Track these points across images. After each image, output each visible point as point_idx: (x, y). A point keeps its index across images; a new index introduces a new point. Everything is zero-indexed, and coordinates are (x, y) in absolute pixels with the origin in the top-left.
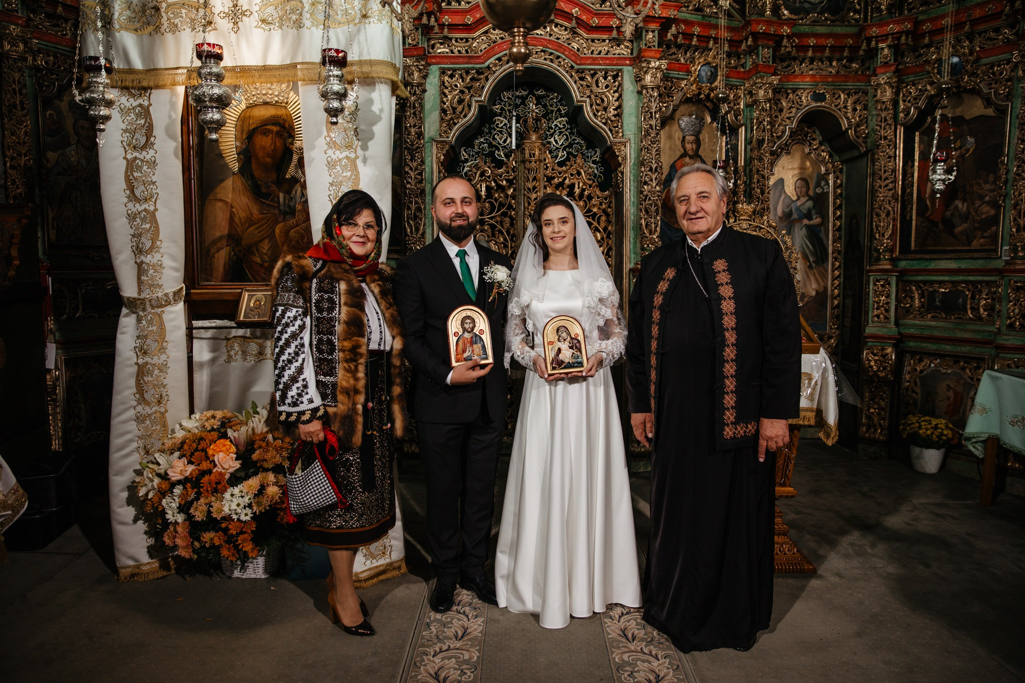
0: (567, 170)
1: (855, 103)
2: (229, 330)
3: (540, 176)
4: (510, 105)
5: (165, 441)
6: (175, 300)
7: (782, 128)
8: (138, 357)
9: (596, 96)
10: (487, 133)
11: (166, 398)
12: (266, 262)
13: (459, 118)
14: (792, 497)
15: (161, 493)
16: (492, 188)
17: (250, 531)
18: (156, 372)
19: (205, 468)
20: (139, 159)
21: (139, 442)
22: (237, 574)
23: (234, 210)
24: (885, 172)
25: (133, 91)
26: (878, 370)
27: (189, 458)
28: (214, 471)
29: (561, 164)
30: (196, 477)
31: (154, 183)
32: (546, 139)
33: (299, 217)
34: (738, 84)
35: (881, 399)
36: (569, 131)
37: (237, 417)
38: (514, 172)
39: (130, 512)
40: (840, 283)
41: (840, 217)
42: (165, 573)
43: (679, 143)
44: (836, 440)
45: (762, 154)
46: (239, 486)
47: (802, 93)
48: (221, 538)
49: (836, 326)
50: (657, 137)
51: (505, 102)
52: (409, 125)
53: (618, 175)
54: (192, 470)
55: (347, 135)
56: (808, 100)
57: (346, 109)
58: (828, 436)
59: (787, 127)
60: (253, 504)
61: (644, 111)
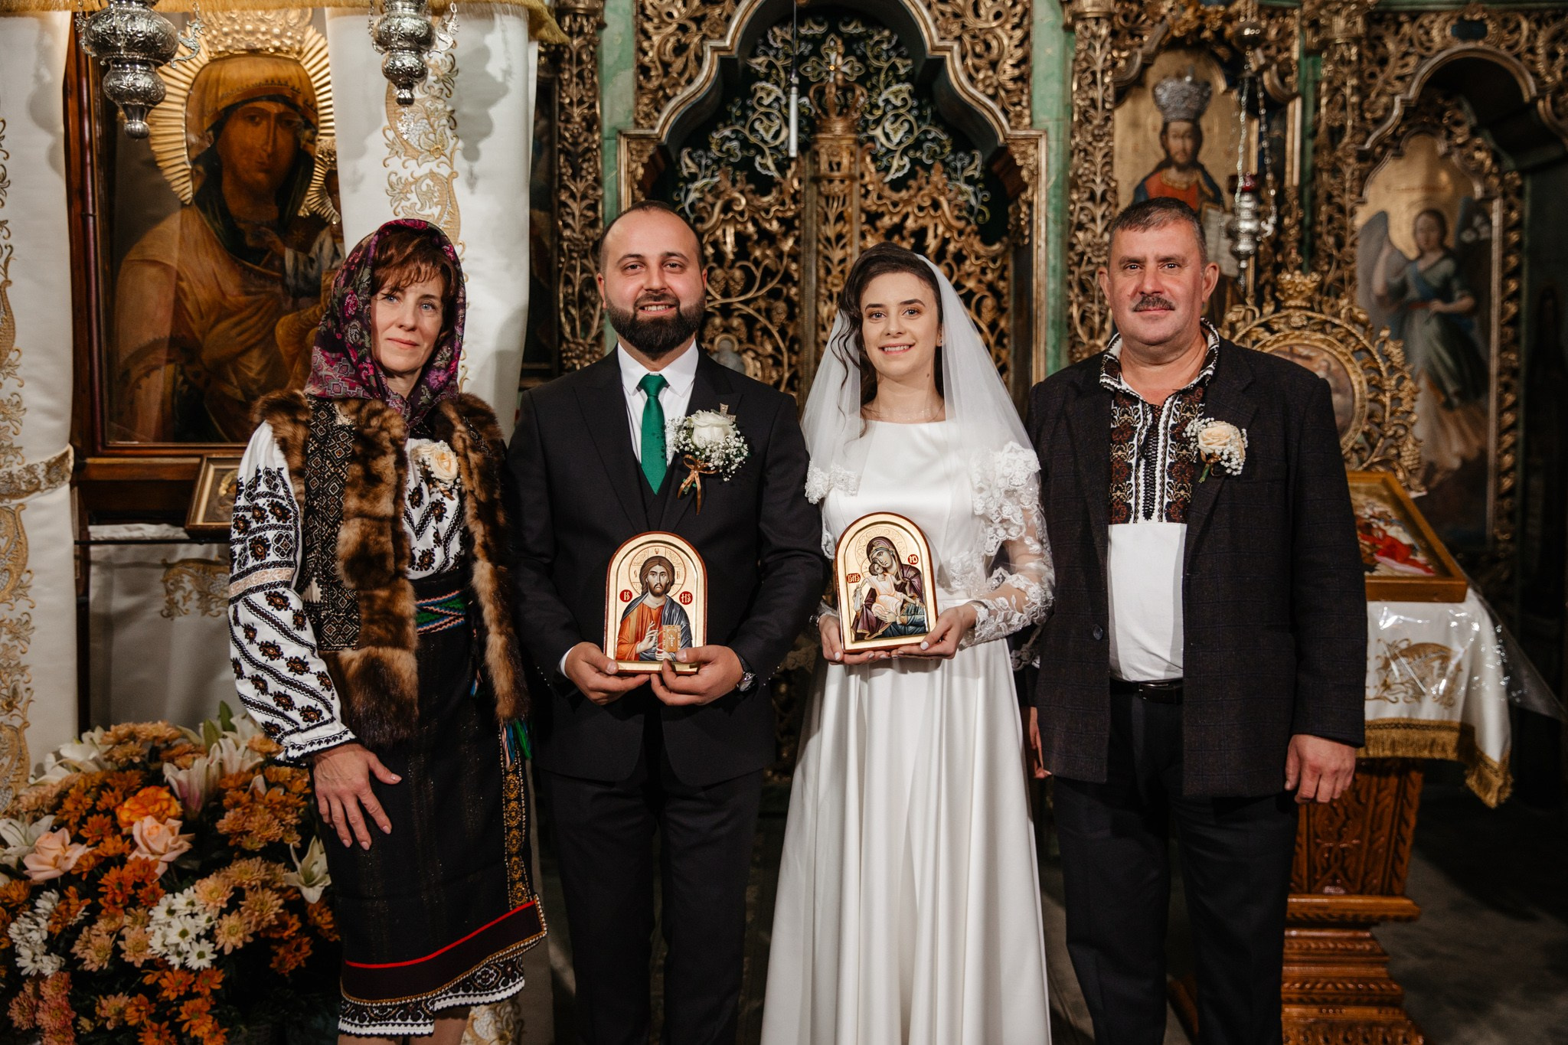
0: (911, 197)
1: (1554, 39)
2: (171, 546)
3: (852, 210)
4: (787, 56)
5: (22, 792)
6: (50, 481)
7: (1384, 100)
9: (974, 37)
10: (738, 118)
11: (26, 696)
13: (676, 85)
14: (1409, 919)
15: (8, 910)
16: (749, 237)
17: (207, 992)
19: (111, 852)
23: (184, 285)
27: (74, 829)
28: (131, 857)
29: (897, 185)
30: (91, 874)
31: (2, 224)
32: (865, 130)
36: (915, 112)
37: (184, 736)
38: (795, 200)
40: (1516, 438)
41: (1515, 296)
43: (1154, 137)
44: (1507, 794)
45: (1339, 159)
46: (186, 891)
47: (1432, 22)
48: (142, 1008)
49: (1506, 537)
50: (1105, 125)
51: (777, 49)
52: (567, 101)
53: (1019, 208)
54: (82, 857)
55: (432, 126)
56: (1444, 37)
57: (430, 71)
58: (1486, 786)
59: (1397, 99)
60: (217, 931)
61: (1077, 68)
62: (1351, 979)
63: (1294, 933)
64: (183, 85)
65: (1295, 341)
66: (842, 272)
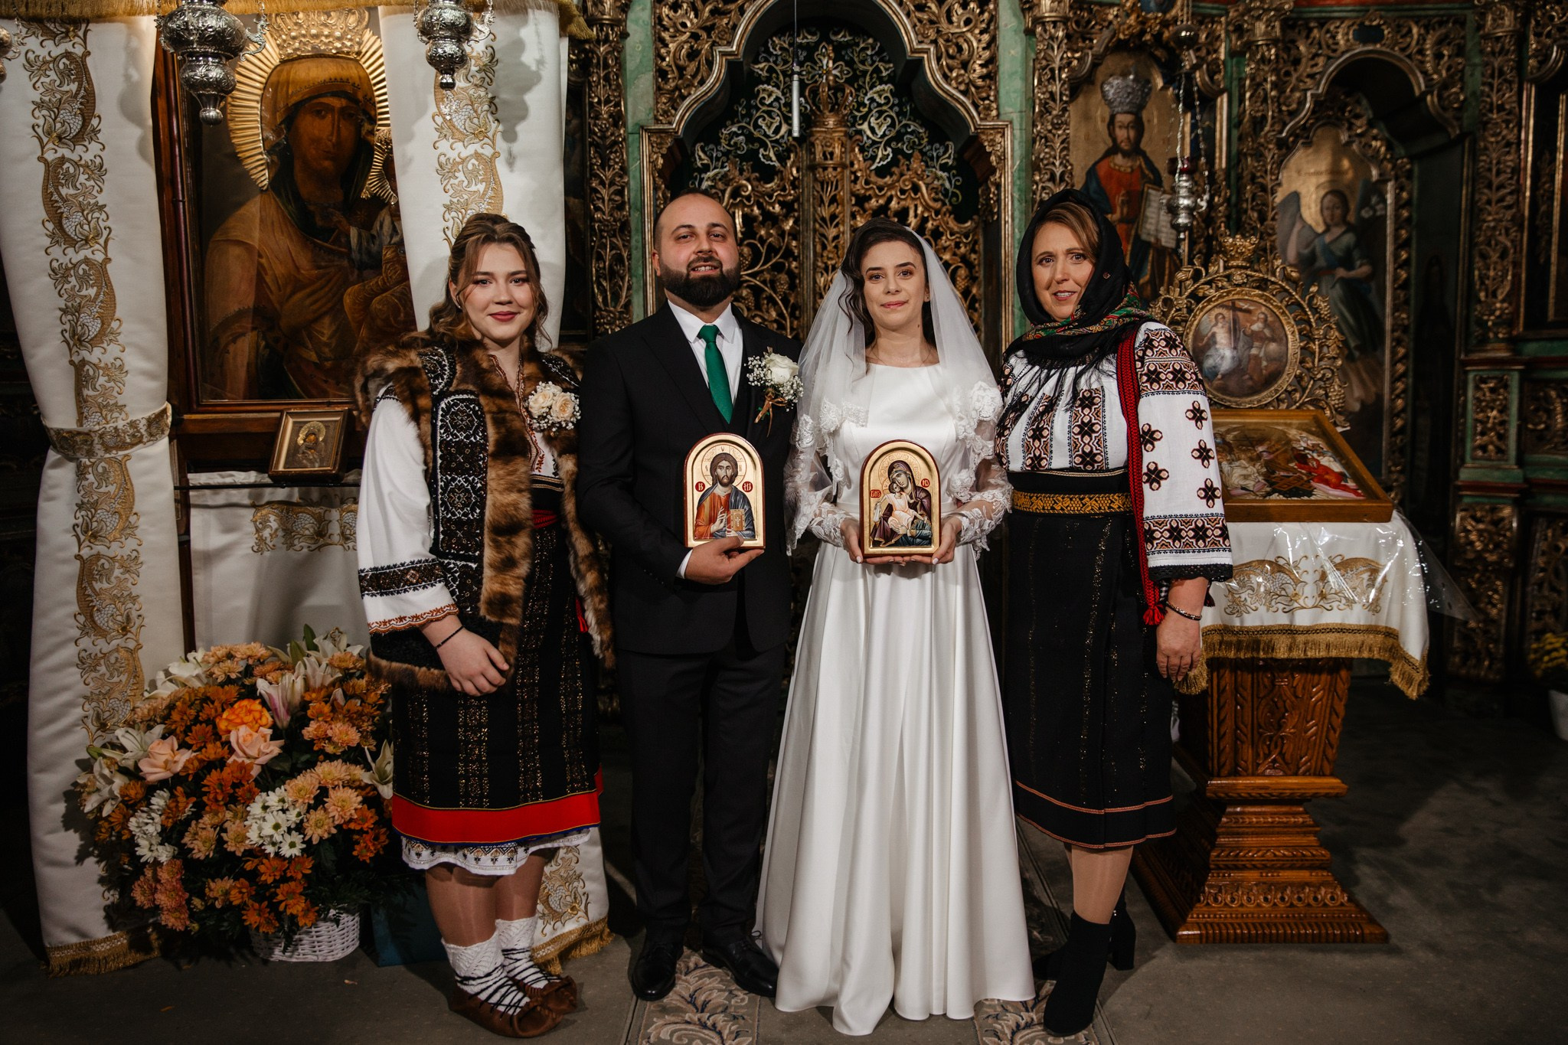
0: (894, 182)
1: (1440, 42)
2: (258, 490)
3: (844, 194)
4: (786, 62)
5: (138, 704)
6: (151, 435)
7: (1297, 94)
8: (80, 545)
9: (947, 41)
10: (743, 116)
11: (138, 622)
12: (327, 360)
13: (690, 85)
14: (1337, 796)
15: (128, 807)
16: (755, 218)
17: (300, 876)
18: (117, 572)
19: (212, 757)
20: (70, 160)
21: (87, 706)
22: (278, 955)
23: (263, 261)
24: (1498, 173)
25: (51, 26)
26: (1485, 550)
27: (182, 736)
28: (230, 761)
29: (882, 172)
30: (196, 775)
31: (101, 208)
32: (853, 125)
33: (388, 272)
34: (1214, 12)
35: (1490, 603)
36: (896, 109)
37: (274, 655)
38: (794, 187)
39: (70, 842)
40: (1407, 385)
41: (1407, 262)
42: (139, 957)
43: (1102, 127)
44: (1425, 688)
45: (1263, 145)
46: (277, 789)
47: (1338, 27)
48: (244, 890)
49: (1398, 468)
50: (1063, 115)
51: (776, 56)
52: (596, 100)
53: (990, 189)
54: (188, 761)
55: (476, 112)
56: (1348, 40)
57: (473, 62)
58: (1410, 681)
59: (1309, 94)
60: (305, 825)
61: (1038, 66)
62: (1286, 847)
63: (1238, 809)
64: (258, 85)
65: (1236, 297)
66: (836, 247)
